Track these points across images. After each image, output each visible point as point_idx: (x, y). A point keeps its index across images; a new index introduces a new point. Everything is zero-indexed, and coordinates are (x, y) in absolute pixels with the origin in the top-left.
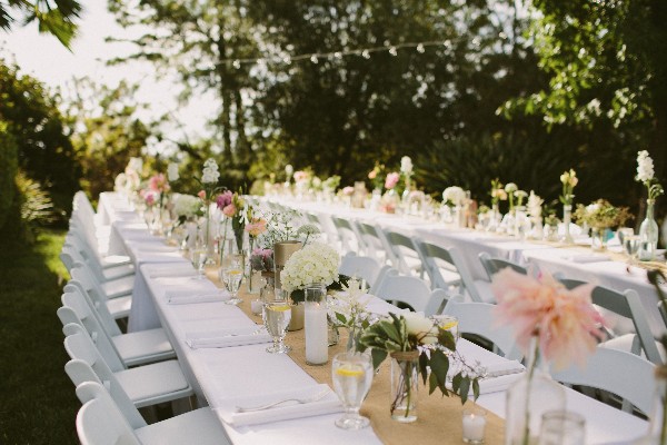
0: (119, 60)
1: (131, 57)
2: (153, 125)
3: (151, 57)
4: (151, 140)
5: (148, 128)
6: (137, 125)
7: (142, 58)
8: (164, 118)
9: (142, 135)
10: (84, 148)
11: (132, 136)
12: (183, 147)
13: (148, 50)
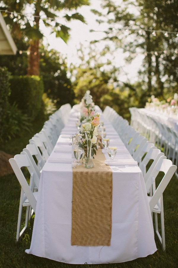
0: (96, 41)
1: (102, 40)
2: (111, 73)
3: (111, 39)
4: (111, 81)
5: (109, 75)
6: (103, 74)
7: (108, 39)
9: (106, 78)
10: (76, 84)
11: (101, 79)
12: (127, 85)
13: (110, 35)
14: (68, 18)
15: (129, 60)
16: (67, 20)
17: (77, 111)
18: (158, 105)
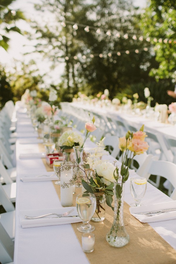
3: (40, 52)
7: (37, 52)
8: (45, 75)
9: (36, 81)
10: (14, 86)
13: (39, 49)
14: (8, 30)
15: (53, 67)
16: (7, 32)
17: (22, 108)
18: (86, 100)
